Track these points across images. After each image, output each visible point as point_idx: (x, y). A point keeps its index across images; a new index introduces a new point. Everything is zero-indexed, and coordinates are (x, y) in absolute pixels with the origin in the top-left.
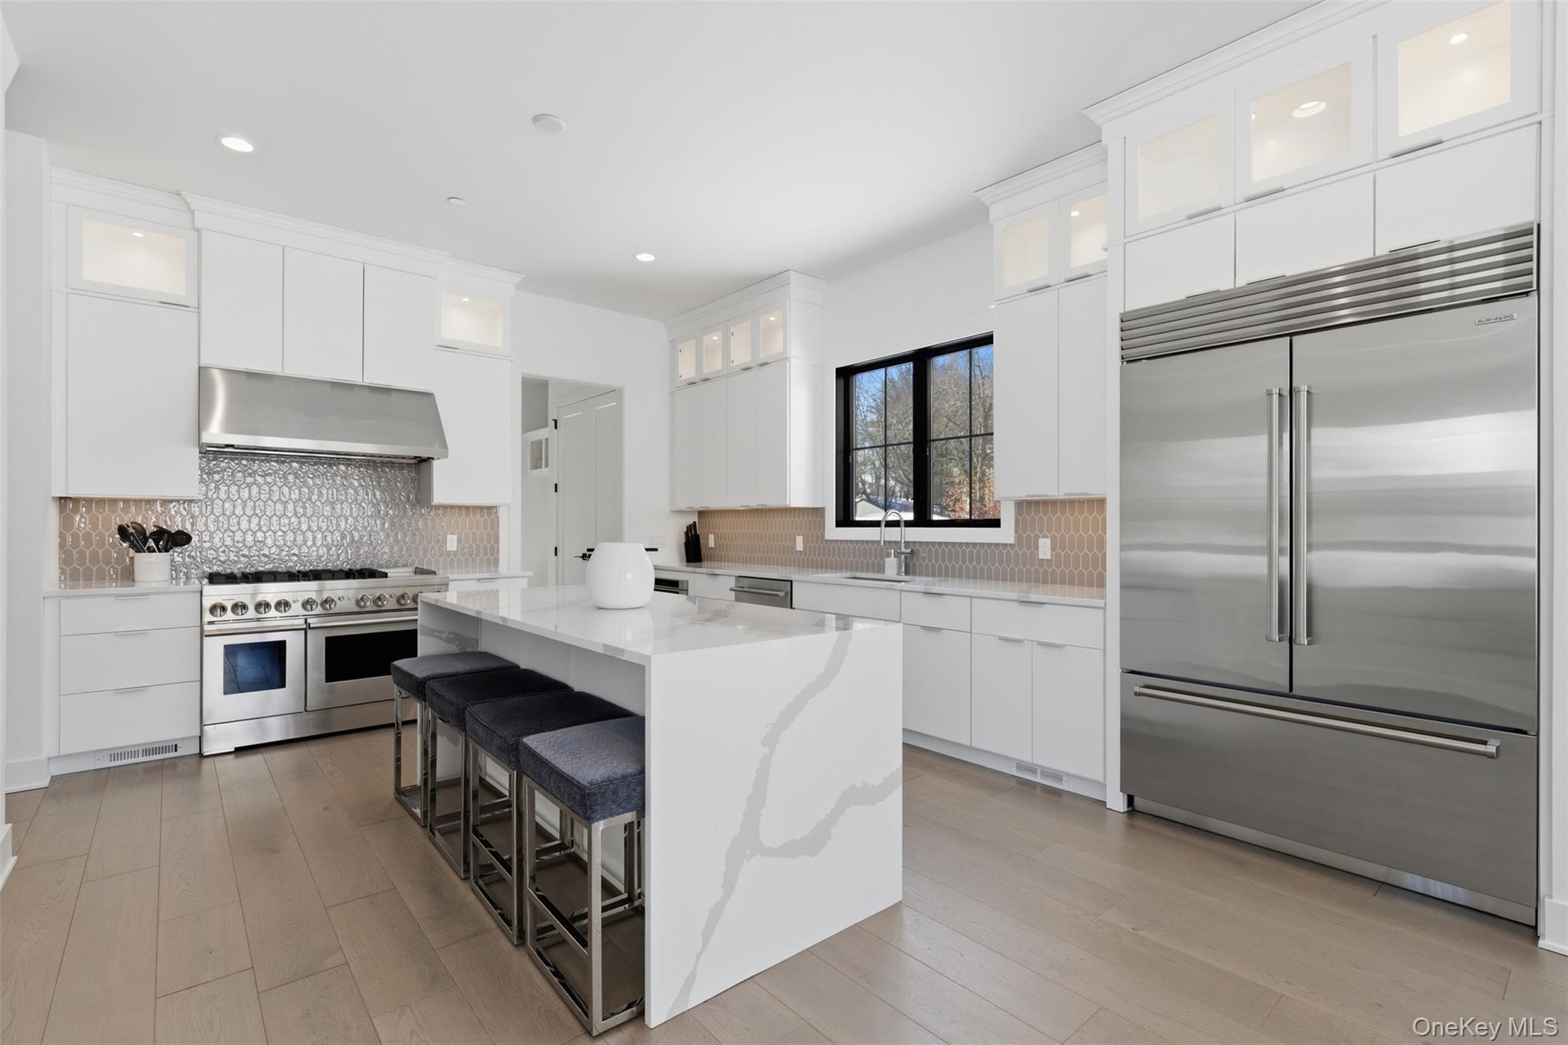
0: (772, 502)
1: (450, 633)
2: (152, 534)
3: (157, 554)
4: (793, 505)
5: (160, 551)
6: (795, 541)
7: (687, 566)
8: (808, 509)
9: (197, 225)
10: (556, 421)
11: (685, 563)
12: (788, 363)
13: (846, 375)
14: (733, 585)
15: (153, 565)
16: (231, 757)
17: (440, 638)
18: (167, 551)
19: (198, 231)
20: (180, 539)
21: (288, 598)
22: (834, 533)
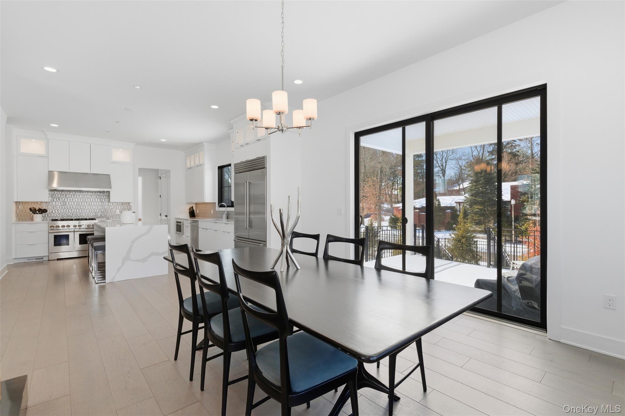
0: (202, 201)
1: (102, 231)
2: (38, 210)
3: (39, 214)
4: (206, 202)
5: (40, 214)
6: (211, 211)
7: (190, 218)
8: (211, 203)
9: (48, 138)
10: (160, 177)
11: (189, 217)
12: (204, 166)
13: (221, 168)
14: (190, 222)
15: (38, 217)
16: (56, 261)
17: (100, 232)
18: (41, 214)
19: (48, 139)
20: (45, 211)
21: (70, 224)
22: (218, 208)
